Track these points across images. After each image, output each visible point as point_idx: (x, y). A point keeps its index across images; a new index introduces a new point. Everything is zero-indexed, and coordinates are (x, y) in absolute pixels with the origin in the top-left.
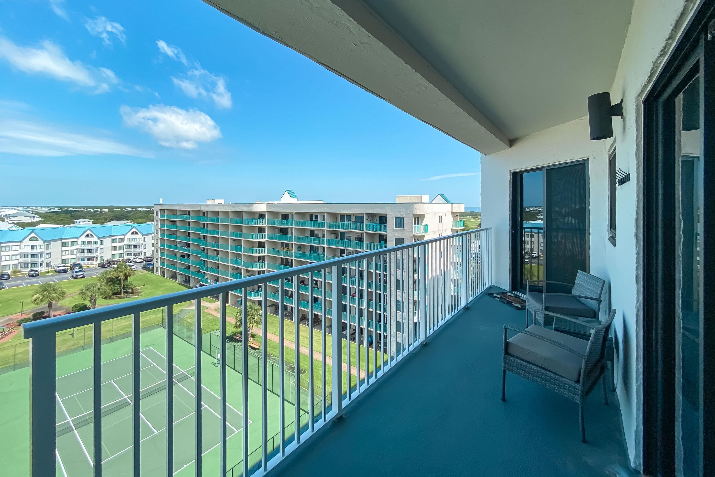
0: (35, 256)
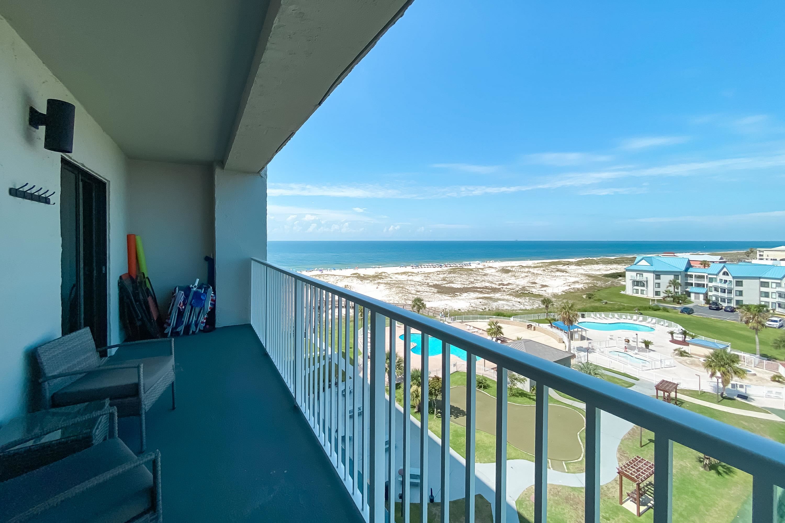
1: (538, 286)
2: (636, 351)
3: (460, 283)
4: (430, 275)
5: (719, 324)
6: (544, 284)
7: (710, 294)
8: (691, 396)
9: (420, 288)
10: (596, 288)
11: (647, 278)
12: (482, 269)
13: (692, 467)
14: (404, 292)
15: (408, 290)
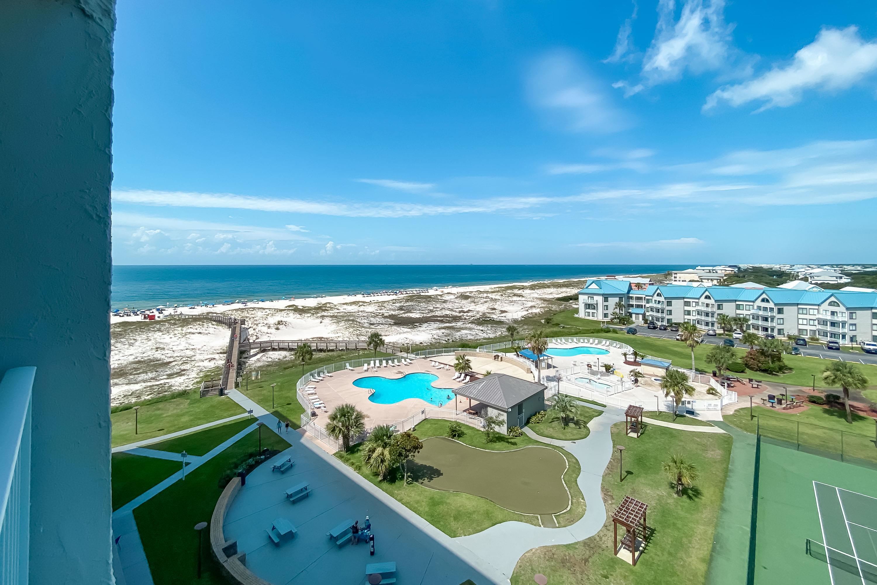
0: (836, 325)
1: (498, 312)
2: (599, 376)
3: (419, 312)
4: (385, 305)
5: (659, 343)
6: (503, 309)
7: (647, 314)
8: (651, 417)
9: (373, 320)
10: (551, 312)
11: (597, 301)
12: (441, 295)
13: (667, 495)
14: (356, 326)
15: (360, 323)
